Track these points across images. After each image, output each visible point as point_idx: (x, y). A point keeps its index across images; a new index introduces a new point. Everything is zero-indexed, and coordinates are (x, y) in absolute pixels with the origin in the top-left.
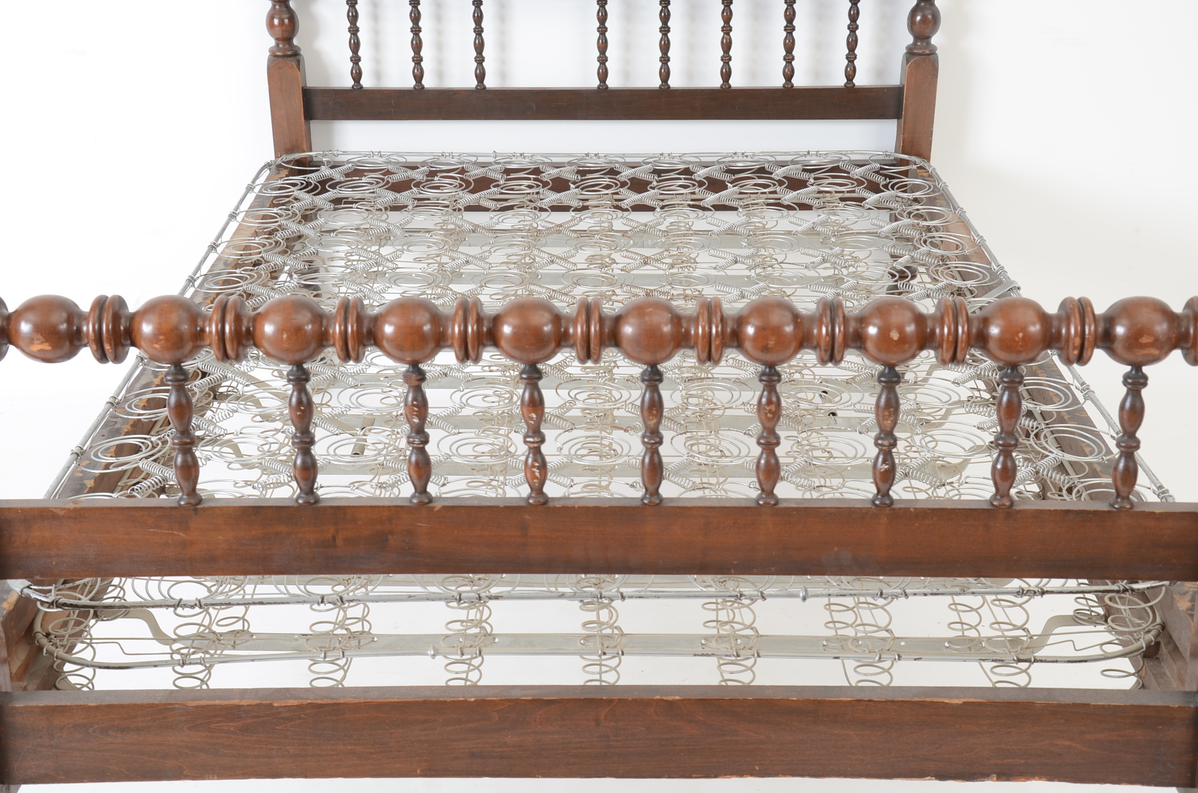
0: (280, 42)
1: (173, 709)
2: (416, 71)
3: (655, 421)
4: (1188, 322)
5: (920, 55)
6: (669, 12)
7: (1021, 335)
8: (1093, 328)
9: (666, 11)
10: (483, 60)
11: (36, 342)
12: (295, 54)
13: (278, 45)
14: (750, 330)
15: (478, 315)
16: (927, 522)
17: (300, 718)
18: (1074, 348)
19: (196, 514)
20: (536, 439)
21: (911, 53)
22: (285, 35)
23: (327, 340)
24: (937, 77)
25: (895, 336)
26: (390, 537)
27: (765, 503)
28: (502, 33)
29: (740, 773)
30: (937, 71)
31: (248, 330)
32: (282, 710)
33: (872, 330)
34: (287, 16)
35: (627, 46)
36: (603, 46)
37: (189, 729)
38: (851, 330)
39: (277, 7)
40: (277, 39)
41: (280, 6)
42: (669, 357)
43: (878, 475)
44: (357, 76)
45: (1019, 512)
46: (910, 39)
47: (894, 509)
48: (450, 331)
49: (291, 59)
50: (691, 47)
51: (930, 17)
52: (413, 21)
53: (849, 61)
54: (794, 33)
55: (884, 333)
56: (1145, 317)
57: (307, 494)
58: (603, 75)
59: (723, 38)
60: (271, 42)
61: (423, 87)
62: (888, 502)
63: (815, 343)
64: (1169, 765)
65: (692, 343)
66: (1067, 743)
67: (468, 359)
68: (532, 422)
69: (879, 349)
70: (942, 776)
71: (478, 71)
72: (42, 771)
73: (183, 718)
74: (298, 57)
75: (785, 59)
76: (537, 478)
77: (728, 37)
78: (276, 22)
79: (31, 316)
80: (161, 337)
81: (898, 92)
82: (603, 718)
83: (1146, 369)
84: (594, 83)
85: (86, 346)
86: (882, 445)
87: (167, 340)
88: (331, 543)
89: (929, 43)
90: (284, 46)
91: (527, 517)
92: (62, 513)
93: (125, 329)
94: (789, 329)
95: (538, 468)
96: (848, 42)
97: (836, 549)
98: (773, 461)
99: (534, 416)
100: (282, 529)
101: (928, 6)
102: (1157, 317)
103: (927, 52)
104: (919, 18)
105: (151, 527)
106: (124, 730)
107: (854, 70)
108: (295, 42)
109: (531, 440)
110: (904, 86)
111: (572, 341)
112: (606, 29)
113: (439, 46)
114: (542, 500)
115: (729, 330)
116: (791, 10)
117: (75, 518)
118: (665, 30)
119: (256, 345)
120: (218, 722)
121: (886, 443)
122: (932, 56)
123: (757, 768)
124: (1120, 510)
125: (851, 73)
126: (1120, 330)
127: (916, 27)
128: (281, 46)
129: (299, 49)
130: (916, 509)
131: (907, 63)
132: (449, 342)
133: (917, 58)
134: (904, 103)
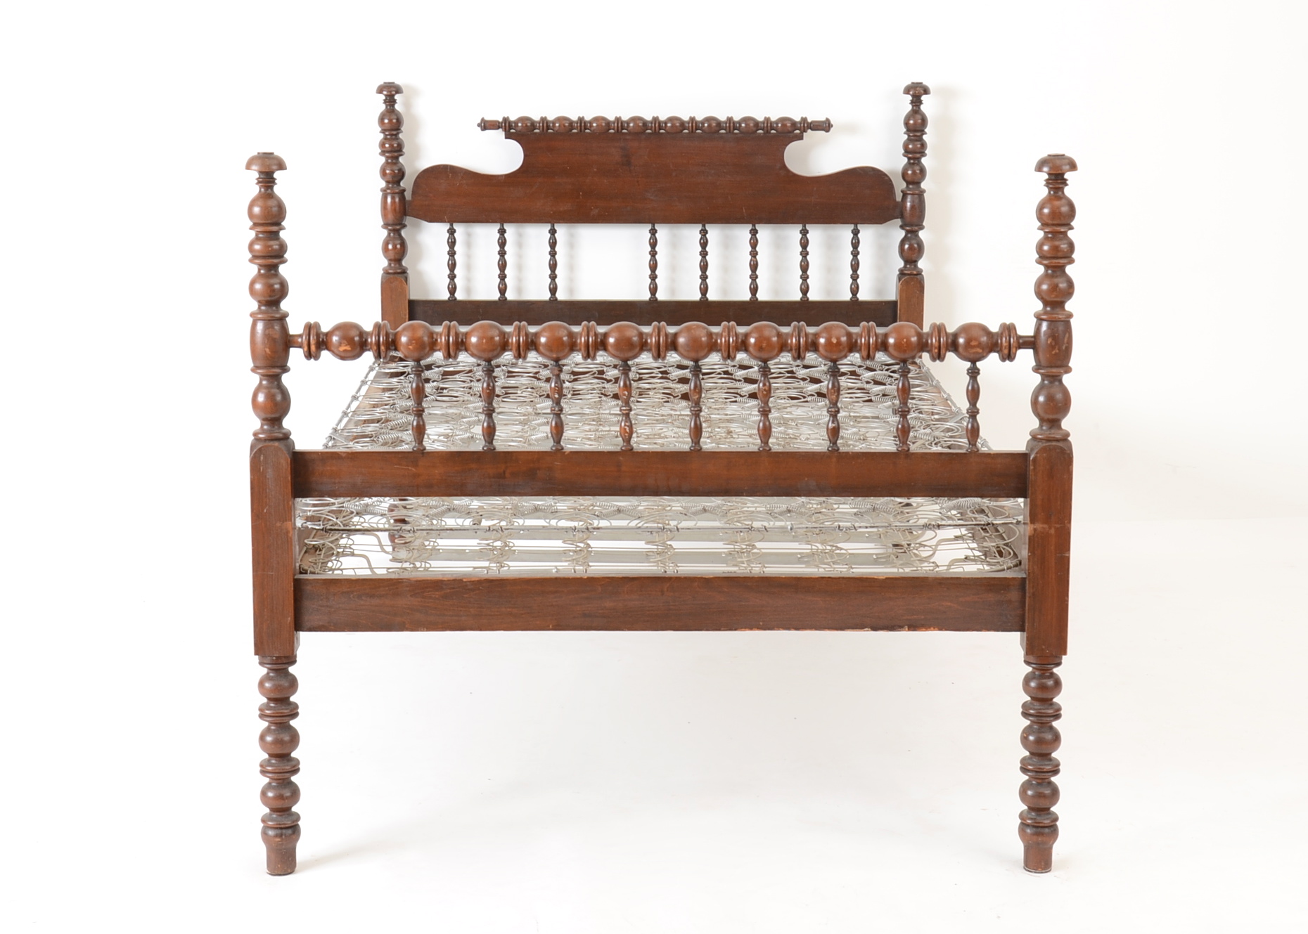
0: (392, 262)
1: (403, 582)
2: (501, 286)
3: (697, 396)
4: (998, 337)
5: (909, 274)
7: (905, 340)
8: (945, 339)
10: (556, 277)
11: (343, 345)
12: (404, 272)
13: (390, 264)
14: (752, 340)
15: (595, 333)
16: (859, 461)
17: (479, 589)
18: (935, 348)
19: (423, 456)
20: (627, 408)
21: (902, 273)
22: (397, 257)
23: (508, 346)
24: (923, 293)
25: (834, 341)
26: (538, 471)
27: (764, 449)
28: (571, 256)
29: (751, 628)
30: (924, 288)
31: (462, 340)
32: (468, 583)
33: (822, 341)
34: (399, 242)
35: (673, 268)
36: (653, 267)
37: (411, 596)
38: (810, 340)
39: (392, 234)
40: (390, 260)
41: (394, 234)
42: (706, 356)
43: (829, 431)
44: (452, 290)
45: (913, 454)
46: (901, 264)
47: (840, 453)
48: (579, 341)
49: (400, 275)
50: (726, 269)
51: (916, 246)
52: (500, 246)
53: (853, 280)
54: (808, 257)
55: (829, 342)
56: (975, 333)
57: (489, 443)
58: (654, 290)
59: (751, 260)
60: (385, 263)
61: (506, 299)
62: (836, 448)
63: (789, 348)
64: (1009, 616)
65: (719, 348)
66: (949, 604)
67: (589, 358)
68: (625, 397)
69: (826, 351)
70: (875, 629)
71: (551, 286)
72: (321, 623)
73: (408, 589)
74: (405, 275)
75: (801, 278)
76: (627, 433)
77: (755, 260)
78: (390, 247)
79: (337, 333)
80: (414, 342)
81: (893, 304)
82: (666, 589)
83: (979, 364)
84: (646, 296)
85: (369, 350)
86: (831, 411)
87: (416, 343)
88: (502, 476)
89: (916, 266)
90: (395, 265)
91: (621, 458)
92: (344, 455)
93: (392, 340)
94: (775, 339)
95: (628, 426)
96: (852, 265)
97: (806, 479)
98: (767, 423)
99: (626, 393)
100: (474, 466)
101: (913, 237)
102: (981, 333)
103: (915, 272)
104: (907, 246)
105: (396, 465)
106: (372, 596)
107: (858, 288)
108: (404, 263)
109: (624, 408)
110: (898, 300)
111: (649, 347)
112: (656, 253)
113: (520, 268)
114: (630, 448)
115: (740, 340)
117: (351, 458)
118: (704, 254)
119: (466, 350)
120: (429, 592)
121: (833, 410)
122: (918, 277)
123: (761, 623)
124: (970, 452)
125: (855, 290)
126: (961, 341)
127: (904, 254)
128: (392, 265)
129: (407, 269)
130: (852, 453)
131: (900, 280)
132: (578, 348)
133: (906, 277)
134: (899, 312)
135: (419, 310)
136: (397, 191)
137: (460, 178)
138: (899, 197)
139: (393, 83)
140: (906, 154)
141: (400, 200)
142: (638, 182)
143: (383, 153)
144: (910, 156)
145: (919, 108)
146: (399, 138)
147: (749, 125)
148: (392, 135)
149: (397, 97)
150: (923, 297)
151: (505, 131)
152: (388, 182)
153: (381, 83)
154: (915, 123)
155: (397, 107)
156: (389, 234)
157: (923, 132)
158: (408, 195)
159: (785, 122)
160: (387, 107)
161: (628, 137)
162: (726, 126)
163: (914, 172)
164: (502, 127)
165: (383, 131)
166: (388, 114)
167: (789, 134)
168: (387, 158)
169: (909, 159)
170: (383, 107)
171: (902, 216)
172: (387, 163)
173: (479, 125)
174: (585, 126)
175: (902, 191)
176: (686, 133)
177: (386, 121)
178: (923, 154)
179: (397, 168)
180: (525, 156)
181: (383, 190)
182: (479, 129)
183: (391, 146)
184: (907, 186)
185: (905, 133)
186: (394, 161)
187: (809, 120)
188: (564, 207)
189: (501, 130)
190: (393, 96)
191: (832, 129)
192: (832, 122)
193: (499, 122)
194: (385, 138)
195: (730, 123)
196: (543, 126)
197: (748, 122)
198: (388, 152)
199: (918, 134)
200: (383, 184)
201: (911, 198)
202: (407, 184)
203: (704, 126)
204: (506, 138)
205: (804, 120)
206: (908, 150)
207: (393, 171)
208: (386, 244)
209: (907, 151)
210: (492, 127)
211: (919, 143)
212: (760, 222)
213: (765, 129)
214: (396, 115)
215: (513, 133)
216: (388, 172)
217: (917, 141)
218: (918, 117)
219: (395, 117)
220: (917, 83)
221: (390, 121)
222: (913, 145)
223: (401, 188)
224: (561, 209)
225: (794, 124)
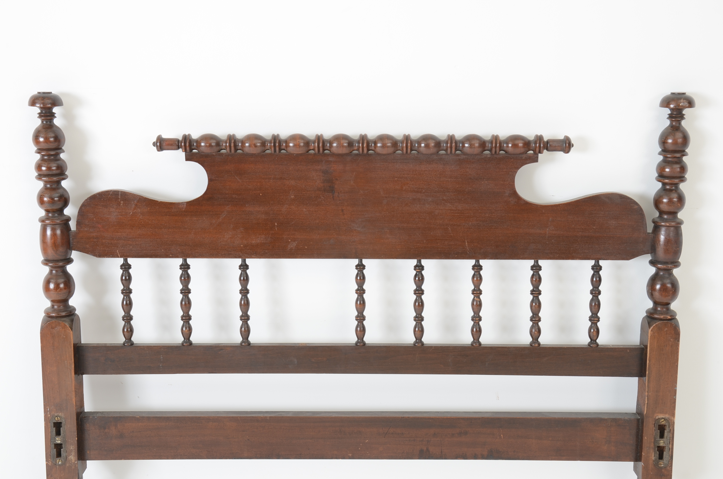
0: (54, 304)
2: (184, 329)
5: (661, 320)
6: (422, 276)
9: (420, 276)
10: (248, 319)
12: (70, 315)
13: (53, 306)
21: (653, 318)
22: (61, 297)
24: (679, 341)
30: (679, 335)
34: (63, 280)
36: (361, 304)
39: (54, 272)
40: (53, 301)
41: (56, 271)
44: (128, 333)
49: (65, 318)
51: (669, 285)
52: (182, 283)
53: (593, 323)
54: (540, 297)
58: (361, 332)
59: (474, 300)
60: (48, 304)
61: (191, 343)
71: (243, 329)
74: (72, 317)
75: (531, 320)
77: (478, 299)
78: (52, 286)
81: (640, 352)
89: (668, 309)
90: (59, 307)
96: (591, 306)
101: (667, 275)
103: (669, 317)
104: (658, 287)
107: (598, 331)
108: (71, 302)
110: (646, 347)
112: (364, 291)
116: (537, 276)
118: (419, 292)
122: (673, 321)
125: (595, 333)
127: (656, 295)
128: (56, 307)
129: (75, 309)
131: (649, 325)
133: (658, 323)
134: (648, 362)
135: (89, 358)
136: (58, 221)
137: (133, 206)
138: (650, 228)
139: (51, 93)
140: (660, 179)
141: (62, 232)
142: (342, 210)
143: (40, 177)
144: (667, 181)
145: (680, 124)
146: (60, 159)
147: (474, 145)
148: (49, 155)
149: (55, 110)
150: (677, 345)
151: (186, 151)
152: (47, 211)
153: (35, 92)
154: (675, 143)
155: (57, 122)
156: (51, 271)
157: (683, 153)
158: (73, 225)
159: (517, 142)
160: (42, 122)
161: (331, 159)
162: (447, 147)
163: (670, 201)
164: (181, 147)
165: (39, 151)
166: (44, 130)
167: (521, 156)
168: (46, 182)
169: (664, 184)
170: (38, 122)
171: (653, 250)
172: (45, 188)
173: (154, 144)
174: (280, 145)
175: (654, 222)
176: (399, 154)
177: (41, 139)
178: (682, 179)
179: (57, 195)
180: (210, 180)
181: (42, 220)
182: (155, 148)
183: (49, 169)
184: (660, 216)
185: (660, 154)
186: (54, 186)
187: (545, 139)
188: (257, 240)
189: (180, 150)
190: (50, 109)
191: (572, 149)
192: (573, 142)
193: (178, 141)
194: (42, 160)
195: (451, 143)
196: (230, 146)
197: (473, 142)
198: (45, 176)
199: (678, 155)
200: (42, 213)
201: (666, 231)
202: (70, 211)
203: (420, 146)
204: (187, 159)
205: (539, 138)
206: (665, 174)
207: (52, 199)
208: (47, 282)
209: (661, 176)
210: (171, 147)
211: (678, 166)
212: (485, 257)
213: (494, 150)
214: (54, 132)
215: (195, 153)
216: (45, 199)
217: (676, 163)
218: (679, 135)
219: (53, 135)
220: (679, 94)
221: (46, 139)
222: (672, 169)
223: (64, 218)
224: (254, 242)
225: (527, 144)
